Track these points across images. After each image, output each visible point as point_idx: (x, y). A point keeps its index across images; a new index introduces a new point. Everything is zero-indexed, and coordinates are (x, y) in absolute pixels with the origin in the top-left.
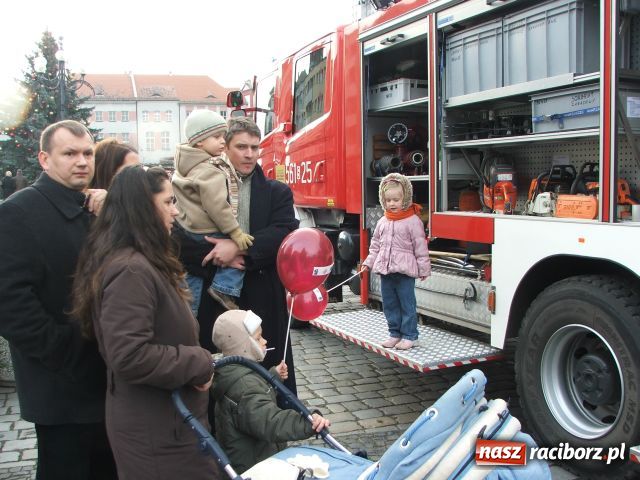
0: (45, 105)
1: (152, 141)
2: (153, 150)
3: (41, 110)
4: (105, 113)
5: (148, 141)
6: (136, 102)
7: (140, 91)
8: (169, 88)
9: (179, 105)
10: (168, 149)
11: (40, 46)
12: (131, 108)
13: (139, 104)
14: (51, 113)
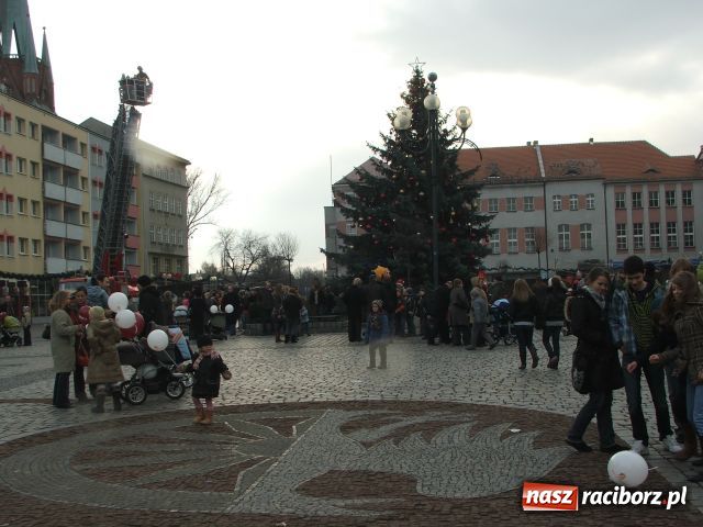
0: (412, 182)
1: (567, 236)
2: (568, 250)
3: (407, 190)
4: (502, 200)
5: (561, 237)
6: (544, 183)
7: (549, 168)
8: (590, 161)
9: (605, 185)
10: (590, 249)
11: (408, 101)
12: (537, 193)
13: (548, 187)
14: (422, 194)
